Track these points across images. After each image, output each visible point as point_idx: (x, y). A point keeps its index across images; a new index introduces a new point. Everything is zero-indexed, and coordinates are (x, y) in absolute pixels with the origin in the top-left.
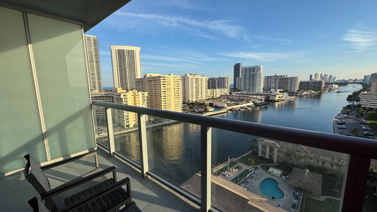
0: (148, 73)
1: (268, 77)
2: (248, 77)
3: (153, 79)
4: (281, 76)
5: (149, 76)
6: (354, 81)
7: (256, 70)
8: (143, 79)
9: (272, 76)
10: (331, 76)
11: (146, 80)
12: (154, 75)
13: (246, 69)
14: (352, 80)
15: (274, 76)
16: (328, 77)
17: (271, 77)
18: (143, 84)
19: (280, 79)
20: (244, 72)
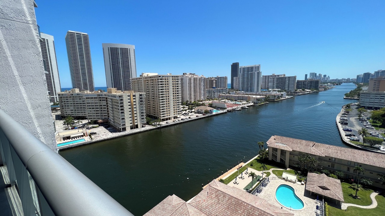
0: (145, 73)
1: (266, 76)
2: (246, 76)
3: (151, 79)
4: (278, 76)
5: (146, 76)
6: (347, 80)
7: (254, 70)
8: (139, 79)
9: (270, 75)
10: (325, 76)
11: (142, 80)
12: (151, 74)
13: (244, 69)
14: (345, 79)
15: (271, 76)
16: (323, 76)
17: (268, 76)
18: (139, 84)
19: (278, 78)
20: (242, 71)
